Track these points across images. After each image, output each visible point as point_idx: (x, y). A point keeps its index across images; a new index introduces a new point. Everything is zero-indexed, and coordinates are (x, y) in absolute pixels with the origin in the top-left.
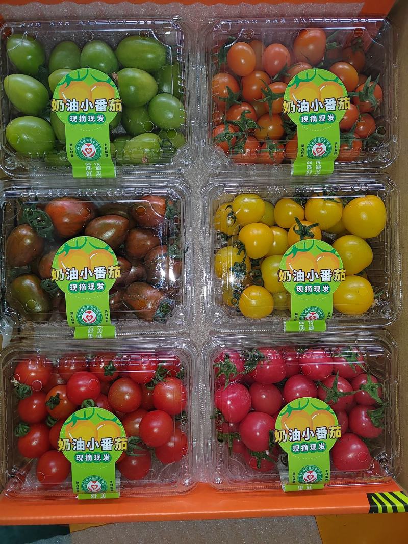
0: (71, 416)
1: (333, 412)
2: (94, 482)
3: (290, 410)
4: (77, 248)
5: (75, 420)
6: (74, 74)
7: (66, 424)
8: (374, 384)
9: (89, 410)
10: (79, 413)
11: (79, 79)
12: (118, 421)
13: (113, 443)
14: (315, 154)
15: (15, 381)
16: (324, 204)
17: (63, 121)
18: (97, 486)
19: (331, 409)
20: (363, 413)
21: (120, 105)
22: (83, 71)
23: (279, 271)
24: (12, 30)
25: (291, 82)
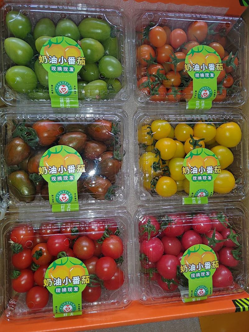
0: (52, 264)
1: (214, 252)
2: (68, 306)
3: (189, 253)
4: (56, 153)
5: (55, 266)
6: (54, 40)
7: (49, 269)
8: (234, 234)
9: (64, 259)
10: (58, 261)
11: (57, 43)
12: (84, 265)
13: (80, 280)
14: (203, 96)
15: (12, 242)
16: (207, 126)
17: (47, 70)
18: (69, 308)
19: (213, 251)
20: (228, 252)
21: (84, 61)
22: (60, 38)
23: (182, 168)
24: (12, 8)
25: (189, 53)
